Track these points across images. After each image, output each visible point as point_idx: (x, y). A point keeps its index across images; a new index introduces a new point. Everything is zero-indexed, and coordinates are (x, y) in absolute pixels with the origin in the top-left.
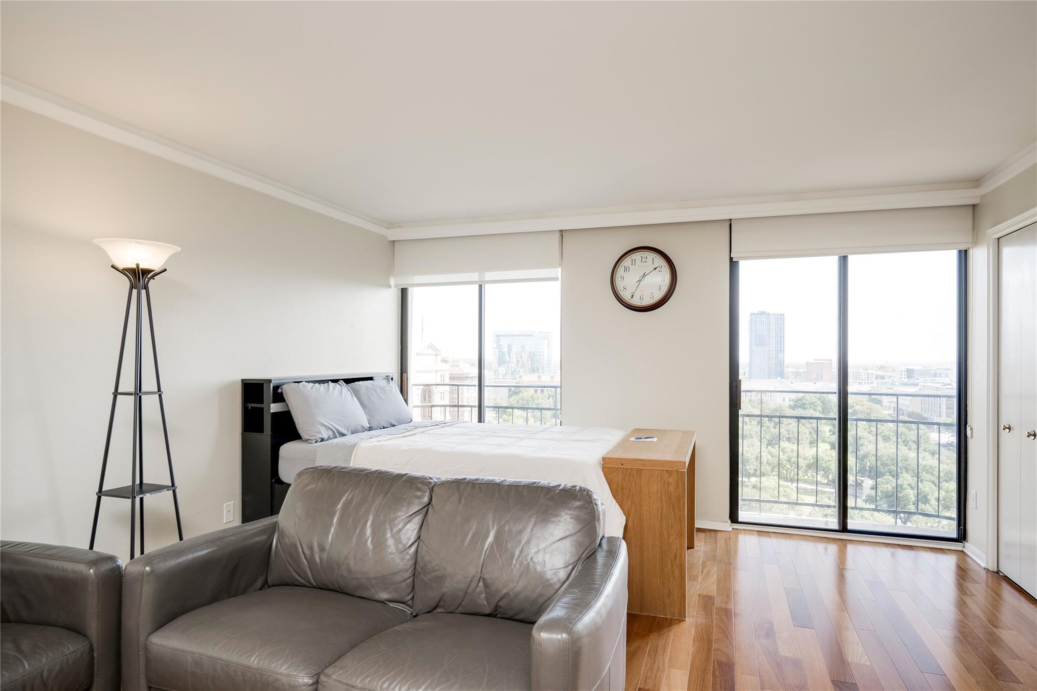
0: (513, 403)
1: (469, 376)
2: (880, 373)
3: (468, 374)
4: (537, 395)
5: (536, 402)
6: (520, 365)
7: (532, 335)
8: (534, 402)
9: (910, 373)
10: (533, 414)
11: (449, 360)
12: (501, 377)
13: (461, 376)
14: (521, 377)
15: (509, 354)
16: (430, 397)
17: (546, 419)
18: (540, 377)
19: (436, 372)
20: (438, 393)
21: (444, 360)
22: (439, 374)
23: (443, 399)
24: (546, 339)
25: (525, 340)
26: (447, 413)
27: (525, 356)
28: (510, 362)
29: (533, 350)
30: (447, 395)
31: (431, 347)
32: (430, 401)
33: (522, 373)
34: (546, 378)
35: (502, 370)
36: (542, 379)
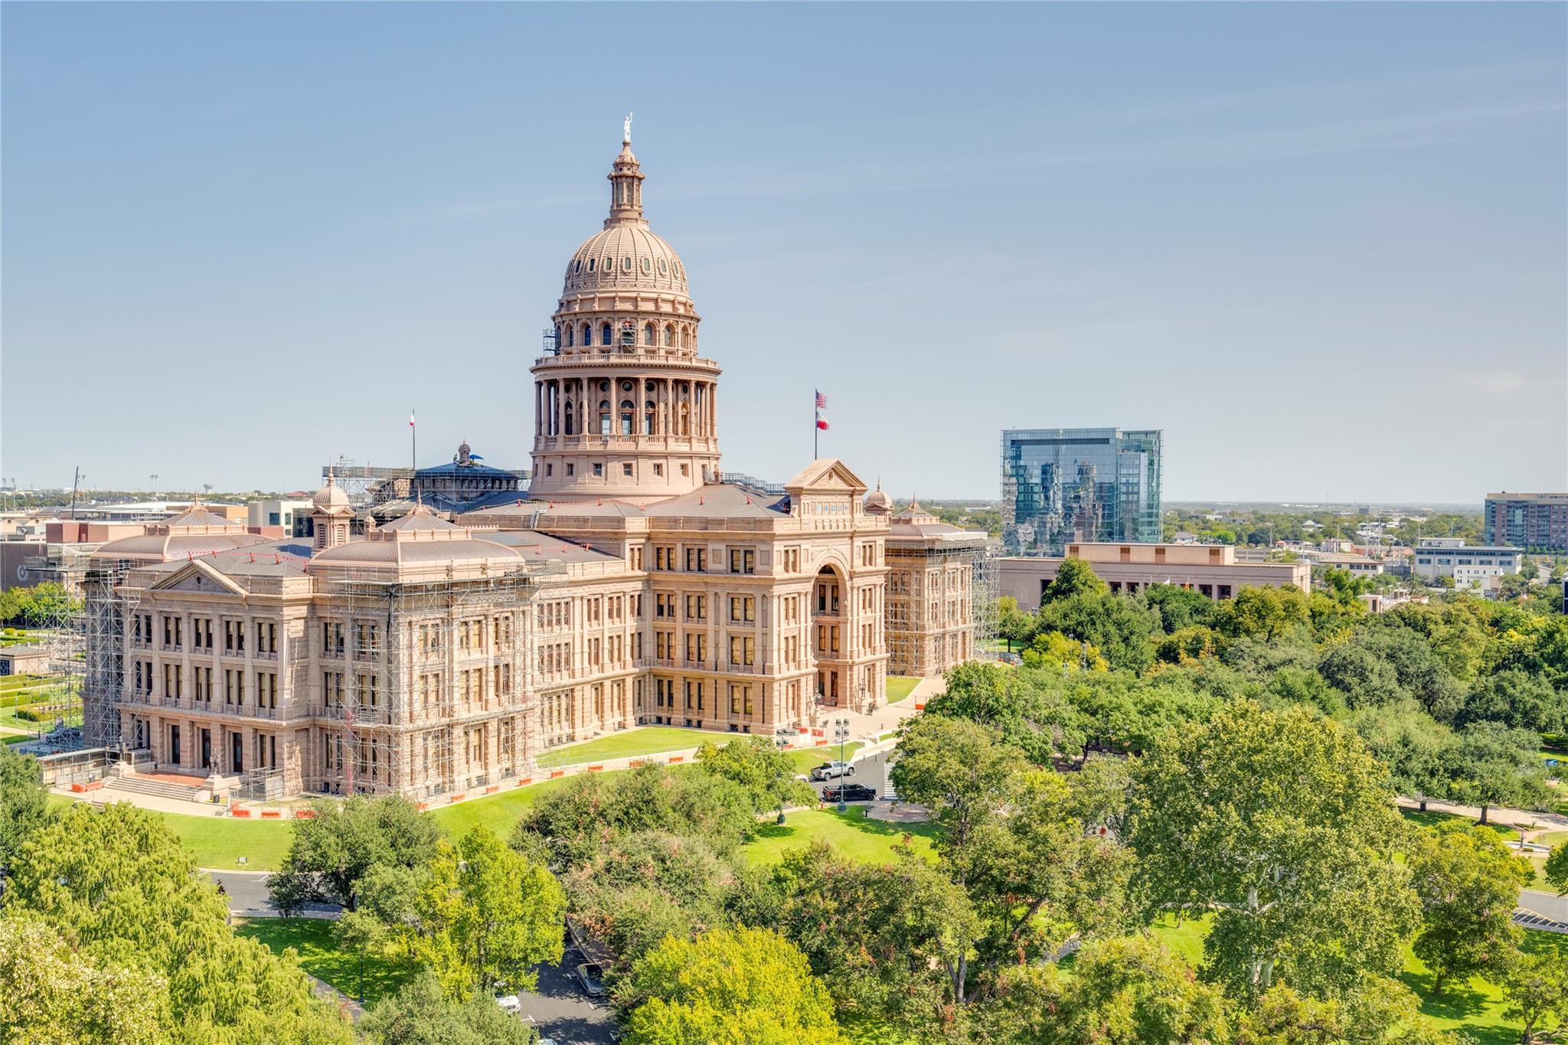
0: (1051, 619)
1: (938, 546)
3: (933, 542)
4: (1118, 598)
5: (1114, 616)
6: (1074, 519)
7: (1106, 441)
8: (1108, 615)
10: (1105, 648)
11: (887, 506)
12: (1022, 549)
13: (915, 547)
14: (1075, 550)
15: (1046, 489)
16: (835, 599)
17: (1142, 662)
18: (1125, 551)
19: (852, 538)
20: (855, 591)
21: (875, 506)
22: (858, 542)
23: (870, 606)
24: (1144, 451)
25: (1084, 454)
26: (879, 642)
27: (1088, 495)
28: (1046, 510)
29: (1108, 479)
30: (879, 598)
31: (838, 471)
32: (835, 612)
33: (1078, 541)
34: (1142, 553)
35: (1026, 531)
36: (1134, 557)
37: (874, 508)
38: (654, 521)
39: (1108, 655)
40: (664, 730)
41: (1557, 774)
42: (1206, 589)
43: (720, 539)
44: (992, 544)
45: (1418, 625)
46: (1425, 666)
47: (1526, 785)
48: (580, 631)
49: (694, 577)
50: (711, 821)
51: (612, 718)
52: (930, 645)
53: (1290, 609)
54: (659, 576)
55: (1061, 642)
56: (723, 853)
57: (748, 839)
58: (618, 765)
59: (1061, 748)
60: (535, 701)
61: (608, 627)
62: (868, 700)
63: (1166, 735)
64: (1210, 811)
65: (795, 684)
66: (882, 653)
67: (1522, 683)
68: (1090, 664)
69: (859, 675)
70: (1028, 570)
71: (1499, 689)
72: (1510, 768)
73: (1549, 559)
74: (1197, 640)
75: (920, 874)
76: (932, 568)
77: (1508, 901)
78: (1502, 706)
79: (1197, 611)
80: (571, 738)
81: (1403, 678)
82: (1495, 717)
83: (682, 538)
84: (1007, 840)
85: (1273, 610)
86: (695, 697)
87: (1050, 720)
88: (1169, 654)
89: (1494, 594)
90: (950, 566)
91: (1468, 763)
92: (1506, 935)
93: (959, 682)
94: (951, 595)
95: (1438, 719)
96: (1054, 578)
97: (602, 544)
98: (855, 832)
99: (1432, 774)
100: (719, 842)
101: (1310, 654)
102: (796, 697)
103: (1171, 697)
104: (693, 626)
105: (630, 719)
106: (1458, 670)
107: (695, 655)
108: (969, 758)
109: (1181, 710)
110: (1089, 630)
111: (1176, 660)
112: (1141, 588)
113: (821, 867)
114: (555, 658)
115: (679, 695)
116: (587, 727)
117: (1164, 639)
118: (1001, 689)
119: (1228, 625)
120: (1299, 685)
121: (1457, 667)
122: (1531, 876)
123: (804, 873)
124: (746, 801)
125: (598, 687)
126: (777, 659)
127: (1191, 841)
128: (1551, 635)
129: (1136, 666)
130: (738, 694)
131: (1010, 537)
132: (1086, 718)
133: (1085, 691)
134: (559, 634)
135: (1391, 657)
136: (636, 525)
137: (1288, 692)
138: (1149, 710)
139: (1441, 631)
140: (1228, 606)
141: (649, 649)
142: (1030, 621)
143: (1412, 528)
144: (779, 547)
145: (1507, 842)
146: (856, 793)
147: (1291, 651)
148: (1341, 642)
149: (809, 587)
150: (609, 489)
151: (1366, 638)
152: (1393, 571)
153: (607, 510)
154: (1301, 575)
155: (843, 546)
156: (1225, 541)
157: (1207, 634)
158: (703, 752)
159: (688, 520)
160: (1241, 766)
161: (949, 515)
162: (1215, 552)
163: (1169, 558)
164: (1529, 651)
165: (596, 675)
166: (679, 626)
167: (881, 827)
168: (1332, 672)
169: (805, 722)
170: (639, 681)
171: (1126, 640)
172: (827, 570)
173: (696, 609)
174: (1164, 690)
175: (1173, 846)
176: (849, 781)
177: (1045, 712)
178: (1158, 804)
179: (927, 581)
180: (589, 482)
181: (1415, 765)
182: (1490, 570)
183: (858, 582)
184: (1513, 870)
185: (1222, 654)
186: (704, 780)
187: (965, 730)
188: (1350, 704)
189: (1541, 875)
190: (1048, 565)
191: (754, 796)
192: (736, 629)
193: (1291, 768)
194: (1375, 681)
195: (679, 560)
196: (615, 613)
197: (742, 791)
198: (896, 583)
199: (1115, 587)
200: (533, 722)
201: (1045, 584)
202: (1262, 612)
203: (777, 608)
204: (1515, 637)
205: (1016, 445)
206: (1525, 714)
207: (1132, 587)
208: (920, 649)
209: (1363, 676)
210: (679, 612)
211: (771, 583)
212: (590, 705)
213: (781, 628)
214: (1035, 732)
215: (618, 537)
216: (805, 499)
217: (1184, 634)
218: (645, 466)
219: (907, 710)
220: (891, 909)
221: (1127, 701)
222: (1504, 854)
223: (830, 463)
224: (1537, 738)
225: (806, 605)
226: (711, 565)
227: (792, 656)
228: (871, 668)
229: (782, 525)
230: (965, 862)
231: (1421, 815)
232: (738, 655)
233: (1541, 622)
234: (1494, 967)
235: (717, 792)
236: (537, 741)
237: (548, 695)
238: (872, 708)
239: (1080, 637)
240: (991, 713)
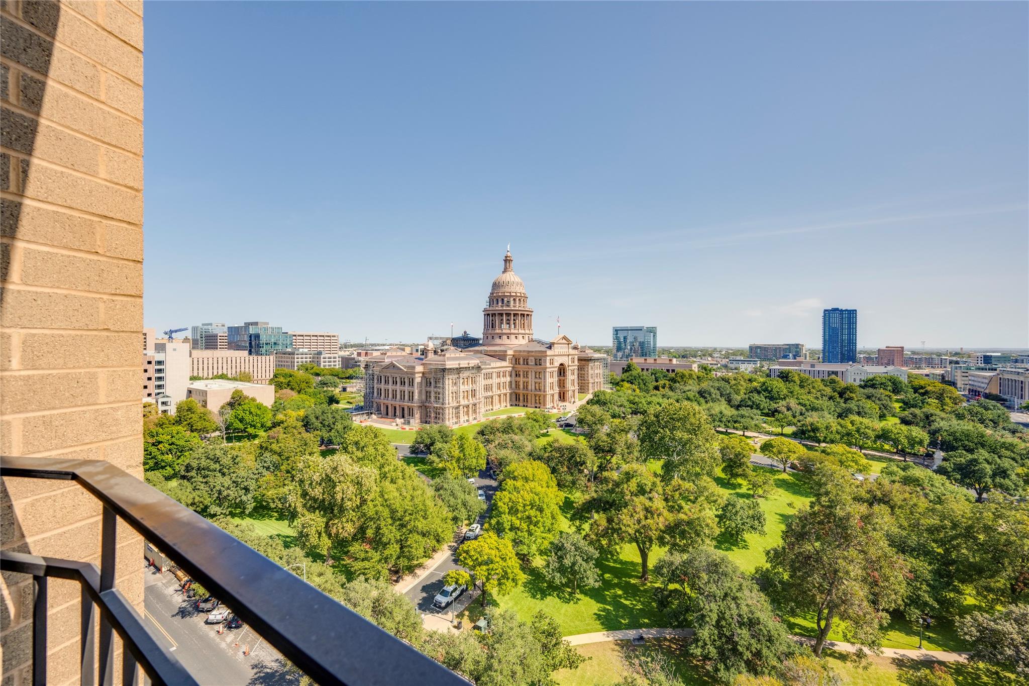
0: (624, 378)
2: (954, 359)
3: (592, 357)
4: (643, 372)
5: (642, 378)
6: (633, 351)
7: (641, 330)
8: (640, 377)
9: (987, 359)
10: (639, 386)
11: (578, 347)
12: (618, 359)
13: (586, 358)
14: (631, 359)
15: (625, 343)
16: (564, 372)
18: (646, 360)
19: (568, 356)
20: (569, 370)
22: (570, 357)
23: (574, 374)
24: (652, 332)
25: (636, 333)
26: (576, 384)
27: (637, 345)
28: (625, 349)
29: (642, 340)
30: (576, 372)
31: (564, 338)
32: (564, 376)
33: (634, 357)
34: (650, 360)
35: (620, 354)
36: (648, 362)
37: (575, 348)
38: (515, 351)
39: (640, 389)
40: (518, 408)
41: (765, 422)
42: (668, 371)
43: (532, 356)
44: (610, 359)
45: (726, 380)
46: (728, 392)
47: (756, 425)
48: (495, 381)
49: (527, 366)
50: (527, 432)
51: (503, 404)
52: (590, 385)
53: (690, 375)
54: (516, 366)
55: (626, 385)
56: (530, 441)
57: (538, 437)
58: (504, 417)
59: (624, 413)
60: (483, 400)
61: (503, 380)
62: (573, 400)
63: (651, 410)
64: (662, 431)
65: (553, 395)
66: (577, 387)
67: (756, 397)
68: (634, 391)
69: (570, 393)
70: (618, 365)
71: (749, 399)
72: (751, 420)
73: (768, 363)
74: (665, 384)
75: (580, 446)
76: (591, 364)
77: (748, 457)
78: (750, 403)
79: (665, 376)
80: (492, 410)
81: (721, 395)
82: (748, 406)
83: (522, 356)
84: (605, 438)
85: (685, 376)
86: (526, 399)
87: (621, 406)
88: (656, 388)
89: (751, 372)
90: (596, 364)
91: (739, 419)
92: (747, 467)
93: (596, 395)
94: (596, 371)
95: (732, 407)
96: (625, 367)
97: (501, 358)
98: (568, 436)
99: (729, 422)
100: (530, 438)
101: (696, 388)
102: (553, 399)
103: (655, 399)
104: (525, 380)
105: (508, 405)
106: (737, 393)
107: (526, 387)
108: (593, 416)
109: (658, 403)
110: (634, 381)
111: (659, 390)
112: (650, 370)
113: (556, 445)
114: (488, 388)
115: (521, 398)
116: (497, 407)
117: (655, 384)
118: (607, 397)
119: (673, 380)
120: (692, 397)
121: (737, 392)
122: (756, 450)
123: (551, 446)
124: (537, 427)
125: (500, 396)
126: (548, 389)
127: (656, 439)
128: (764, 383)
129: (647, 391)
130: (537, 398)
131: (615, 356)
132: (632, 405)
133: (632, 398)
134: (489, 382)
135: (718, 389)
136: (510, 352)
137: (688, 399)
138: (649, 403)
139: (733, 382)
140: (673, 375)
141: (514, 386)
142: (618, 379)
143: (728, 353)
144: (548, 358)
145: (749, 441)
146: (568, 425)
147: (690, 388)
148: (705, 385)
149: (557, 369)
150: (503, 343)
151: (711, 384)
152: (723, 366)
153: (502, 348)
154: (695, 367)
155: (566, 358)
156: (675, 357)
157: (667, 383)
158: (526, 414)
159: (524, 351)
160: (670, 418)
161: (598, 350)
162: (670, 360)
163: (658, 362)
164: (758, 388)
165: (499, 392)
166: (521, 380)
167: (575, 435)
168: (701, 393)
169: (555, 406)
170: (511, 394)
171: (644, 384)
172: (561, 365)
173: (526, 375)
174: (654, 398)
175: (651, 440)
176: (567, 422)
177: (619, 404)
178: (648, 429)
179: (590, 368)
180: (498, 341)
181: (724, 419)
182: (750, 365)
183: (570, 368)
184: (750, 449)
185: (671, 388)
186: (526, 421)
187: (596, 409)
188: (706, 402)
189: (759, 450)
190: (624, 363)
191: (540, 426)
192: (536, 380)
193: (684, 419)
194: (714, 396)
195: (521, 362)
196: (504, 376)
197: (537, 424)
198: (580, 368)
199: (643, 369)
200: (482, 405)
201: (623, 369)
202: (683, 376)
203: (548, 375)
204: (755, 384)
205: (616, 331)
206: (757, 406)
207: (647, 370)
208: (588, 386)
209: (710, 394)
210: (521, 376)
211: (546, 368)
212: (497, 401)
213: (549, 380)
214: (616, 408)
215: (505, 356)
216: (555, 345)
217: (661, 383)
218: (513, 337)
219: (584, 402)
220: (573, 456)
221: (643, 401)
222: (748, 444)
223: (562, 336)
224: (759, 412)
225: (556, 374)
226: (530, 363)
227: (552, 388)
228: (574, 391)
229: (549, 352)
230: (593, 444)
231: (726, 433)
232: (537, 387)
233: (762, 380)
234: (744, 476)
235: (529, 424)
236: (483, 410)
237: (486, 398)
238: (574, 402)
239: (632, 383)
240: (605, 404)
